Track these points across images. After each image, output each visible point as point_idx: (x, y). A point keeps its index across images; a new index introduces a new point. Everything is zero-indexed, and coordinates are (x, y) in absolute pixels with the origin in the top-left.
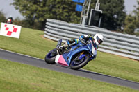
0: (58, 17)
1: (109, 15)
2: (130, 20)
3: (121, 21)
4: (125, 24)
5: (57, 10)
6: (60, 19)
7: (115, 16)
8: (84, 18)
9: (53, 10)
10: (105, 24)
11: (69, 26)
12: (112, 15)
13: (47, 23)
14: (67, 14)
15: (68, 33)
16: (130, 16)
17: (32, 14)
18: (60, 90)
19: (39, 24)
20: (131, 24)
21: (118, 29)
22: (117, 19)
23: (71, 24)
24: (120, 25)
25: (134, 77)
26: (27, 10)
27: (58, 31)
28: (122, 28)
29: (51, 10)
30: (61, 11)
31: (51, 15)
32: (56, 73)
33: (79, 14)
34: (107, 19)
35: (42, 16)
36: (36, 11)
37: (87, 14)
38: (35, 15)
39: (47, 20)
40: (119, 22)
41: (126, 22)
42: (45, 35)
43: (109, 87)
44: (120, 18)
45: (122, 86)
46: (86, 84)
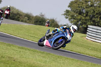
0: (96, 24)
5: (96, 19)
6: (98, 26)
9: (93, 19)
13: (88, 28)
17: (78, 22)
19: (82, 29)
26: (74, 19)
27: (97, 34)
29: (91, 19)
30: (98, 20)
31: (92, 22)
35: (85, 23)
36: (80, 20)
38: (80, 22)
39: (89, 26)
42: (87, 37)
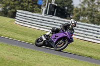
0: (25, 8)
1: (62, 7)
2: (77, 11)
3: (70, 11)
4: (73, 14)
5: (24, 4)
6: (27, 10)
7: (66, 8)
8: (44, 9)
9: (22, 4)
10: (59, 14)
11: (33, 15)
12: (64, 7)
13: (17, 13)
14: (32, 7)
15: (32, 20)
16: (77, 8)
17: (6, 6)
18: (27, 61)
19: (11, 14)
20: (78, 13)
21: (68, 18)
22: (67, 10)
23: (34, 14)
24: (69, 15)
25: (80, 52)
26: (3, 3)
27: (25, 19)
28: (71, 17)
29: (20, 4)
30: (27, 4)
31: (20, 7)
32: (24, 49)
33: (40, 7)
34: (60, 10)
35: (14, 8)
36: (9, 4)
37: (46, 6)
39: (17, 11)
40: (68, 12)
41: (74, 12)
42: (16, 22)
43: (62, 59)
44: (70, 10)
45: (71, 58)
46: (46, 57)
